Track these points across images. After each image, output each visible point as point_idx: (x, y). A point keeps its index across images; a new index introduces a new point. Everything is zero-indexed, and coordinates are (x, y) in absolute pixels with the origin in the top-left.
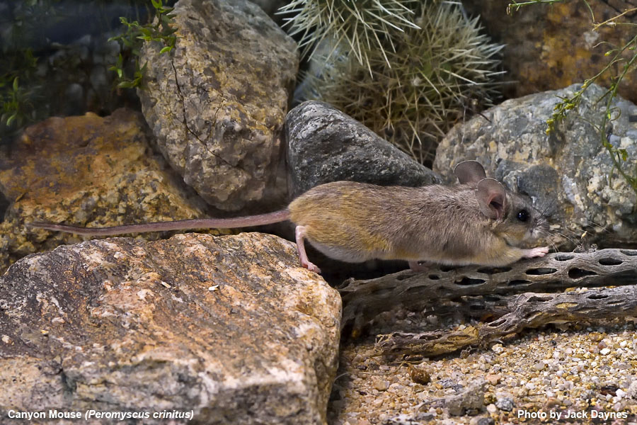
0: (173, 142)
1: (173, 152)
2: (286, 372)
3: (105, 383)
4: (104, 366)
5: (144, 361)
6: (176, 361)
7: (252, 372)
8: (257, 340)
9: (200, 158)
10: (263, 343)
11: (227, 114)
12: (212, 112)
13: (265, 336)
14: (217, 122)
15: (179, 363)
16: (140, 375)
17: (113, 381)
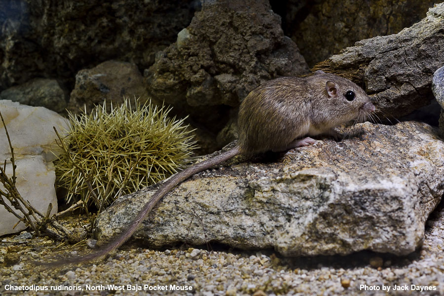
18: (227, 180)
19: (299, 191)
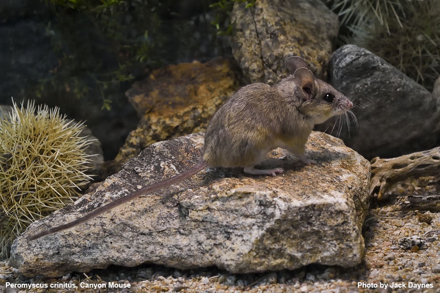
0: (254, 71)
1: (254, 78)
2: (334, 197)
3: (209, 209)
4: (208, 198)
5: (236, 193)
6: (258, 192)
7: (310, 197)
8: (313, 182)
9: (272, 82)
10: (318, 184)
11: (291, 51)
12: (280, 50)
13: (319, 181)
14: (284, 56)
15: (260, 194)
16: (233, 203)
17: (214, 207)
18: (153, 200)
19: (236, 208)
